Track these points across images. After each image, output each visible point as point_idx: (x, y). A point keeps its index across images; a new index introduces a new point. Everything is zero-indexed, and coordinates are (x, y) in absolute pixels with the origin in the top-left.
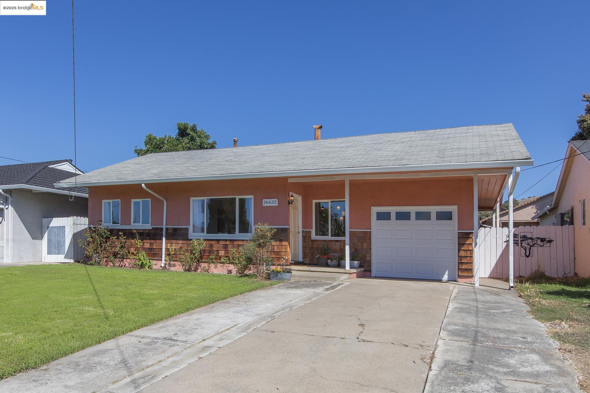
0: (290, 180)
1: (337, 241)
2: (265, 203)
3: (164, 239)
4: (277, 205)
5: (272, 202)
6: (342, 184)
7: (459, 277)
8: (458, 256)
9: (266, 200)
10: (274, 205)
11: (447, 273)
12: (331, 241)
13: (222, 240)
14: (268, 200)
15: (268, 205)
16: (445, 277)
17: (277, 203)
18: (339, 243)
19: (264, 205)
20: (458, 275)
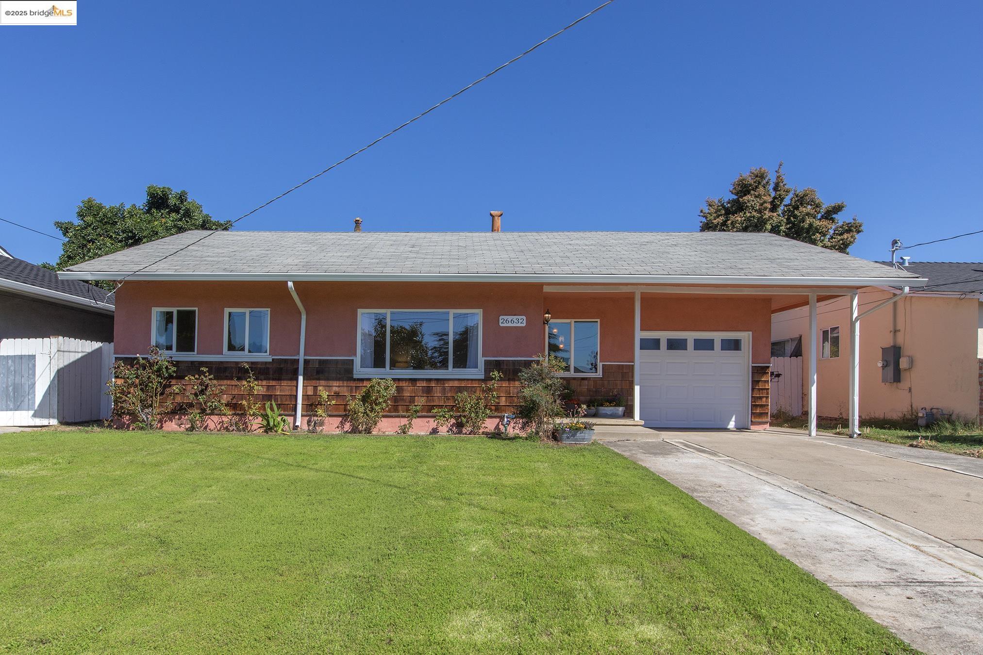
0: (546, 289)
1: (583, 379)
2: (505, 322)
3: (301, 378)
4: (524, 325)
5: (515, 321)
6: (629, 299)
7: (753, 423)
8: (752, 397)
9: (505, 317)
10: (519, 325)
11: (733, 419)
12: (574, 379)
13: (422, 380)
14: (510, 318)
15: (510, 325)
16: (732, 425)
17: (525, 322)
18: (586, 382)
19: (501, 325)
20: (751, 421)
